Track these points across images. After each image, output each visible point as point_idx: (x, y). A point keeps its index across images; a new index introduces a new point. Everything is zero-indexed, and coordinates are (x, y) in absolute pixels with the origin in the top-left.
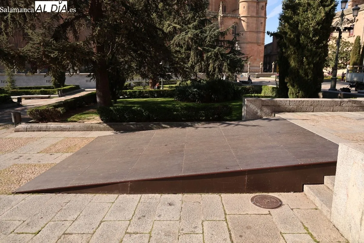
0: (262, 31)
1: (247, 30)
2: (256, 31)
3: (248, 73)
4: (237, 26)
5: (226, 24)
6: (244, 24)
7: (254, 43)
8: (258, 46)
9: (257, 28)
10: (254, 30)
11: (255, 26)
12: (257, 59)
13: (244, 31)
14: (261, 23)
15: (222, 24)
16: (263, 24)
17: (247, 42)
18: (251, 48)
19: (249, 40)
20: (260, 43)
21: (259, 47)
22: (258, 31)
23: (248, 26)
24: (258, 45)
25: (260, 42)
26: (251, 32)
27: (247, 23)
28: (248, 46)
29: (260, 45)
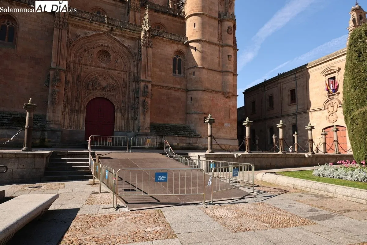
0: (230, 70)
1: (202, 65)
2: (220, 69)
3: (207, 152)
4: (182, 60)
5: (159, 50)
6: (196, 55)
7: (218, 92)
8: (224, 98)
9: (221, 64)
10: (216, 67)
11: (217, 60)
12: (225, 124)
13: (196, 67)
14: (228, 56)
15: (147, 47)
16: (232, 58)
17: (203, 89)
18: (212, 101)
19: (207, 85)
20: (229, 93)
21: (228, 100)
22: (224, 70)
23: (203, 58)
24: (224, 96)
25: (228, 91)
26: (211, 72)
27: (202, 52)
28: (207, 96)
29: (230, 97)
